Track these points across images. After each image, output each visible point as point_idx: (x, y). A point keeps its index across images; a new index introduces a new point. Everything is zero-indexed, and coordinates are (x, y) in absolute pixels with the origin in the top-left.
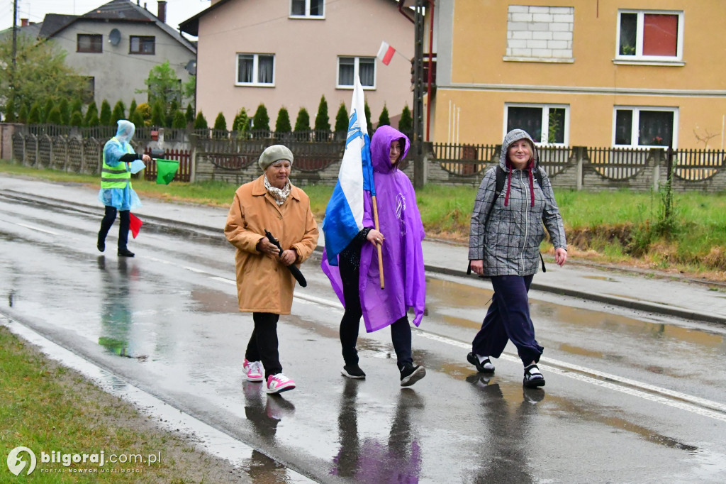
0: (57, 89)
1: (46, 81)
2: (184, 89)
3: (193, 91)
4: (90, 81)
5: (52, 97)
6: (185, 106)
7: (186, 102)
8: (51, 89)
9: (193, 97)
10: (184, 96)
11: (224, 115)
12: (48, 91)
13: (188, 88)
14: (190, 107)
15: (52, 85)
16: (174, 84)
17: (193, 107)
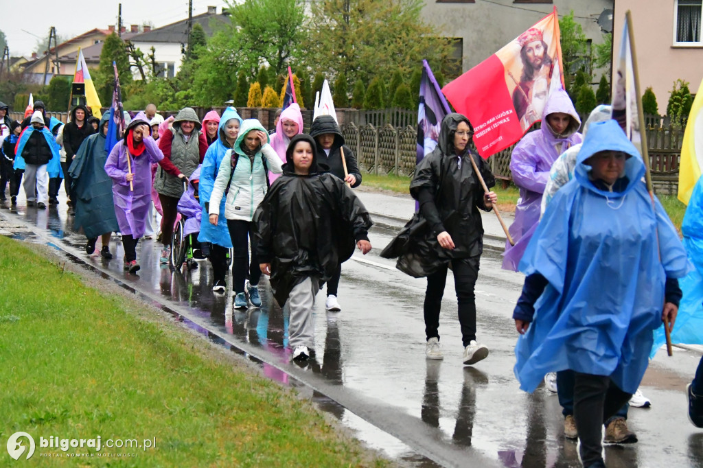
0: (408, 58)
1: (392, 45)
2: (596, 55)
3: (608, 57)
4: (455, 45)
5: (401, 69)
6: (597, 79)
7: (598, 73)
8: (399, 57)
9: (608, 66)
10: (595, 65)
11: (654, 91)
12: (394, 60)
13: (601, 52)
14: (603, 79)
15: (401, 51)
16: (581, 47)
17: (608, 81)
